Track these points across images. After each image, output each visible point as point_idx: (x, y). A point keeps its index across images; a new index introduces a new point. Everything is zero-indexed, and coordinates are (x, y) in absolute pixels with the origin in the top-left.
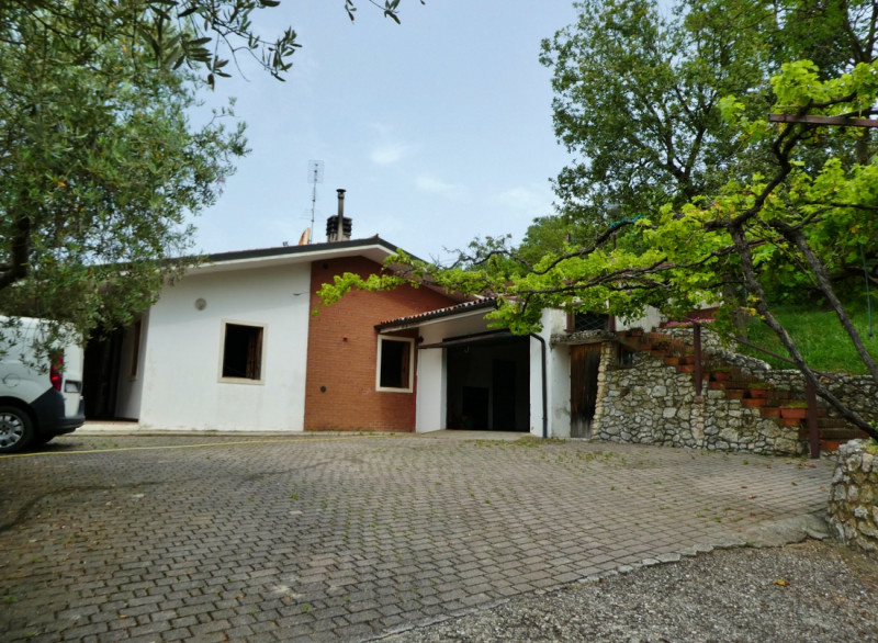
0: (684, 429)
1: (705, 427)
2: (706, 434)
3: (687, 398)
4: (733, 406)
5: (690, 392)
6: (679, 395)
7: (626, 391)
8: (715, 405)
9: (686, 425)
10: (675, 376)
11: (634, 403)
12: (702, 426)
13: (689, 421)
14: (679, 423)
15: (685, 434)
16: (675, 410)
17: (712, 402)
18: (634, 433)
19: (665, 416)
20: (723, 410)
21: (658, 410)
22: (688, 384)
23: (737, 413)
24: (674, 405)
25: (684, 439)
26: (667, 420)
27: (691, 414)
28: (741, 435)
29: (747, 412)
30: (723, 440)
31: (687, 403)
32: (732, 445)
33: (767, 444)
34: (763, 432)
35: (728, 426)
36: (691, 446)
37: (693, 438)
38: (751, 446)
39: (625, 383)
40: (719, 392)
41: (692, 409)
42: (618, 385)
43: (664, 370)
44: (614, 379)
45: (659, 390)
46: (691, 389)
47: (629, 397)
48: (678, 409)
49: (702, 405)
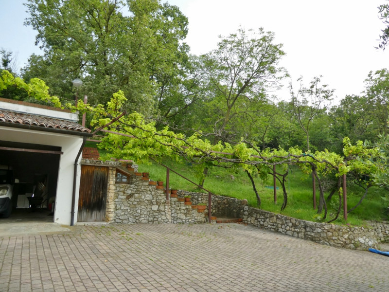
0: (163, 215)
1: (172, 214)
2: (172, 217)
3: (162, 201)
4: (182, 205)
5: (164, 198)
6: (159, 199)
7: (130, 196)
8: (175, 204)
9: (163, 213)
10: (156, 191)
11: (135, 203)
12: (170, 213)
13: (164, 211)
14: (160, 212)
15: (164, 217)
16: (157, 206)
17: (173, 203)
18: (137, 218)
19: (153, 209)
20: (178, 206)
21: (149, 206)
22: (163, 194)
23: (184, 208)
24: (157, 204)
25: (163, 220)
26: (154, 211)
27: (165, 208)
28: (186, 216)
29: (187, 207)
30: (180, 219)
31: (163, 203)
32: (183, 221)
33: (195, 219)
34: (194, 215)
35: (181, 213)
36: (166, 223)
37: (167, 219)
38: (190, 220)
39: (129, 192)
40: (176, 199)
41: (165, 206)
42: (124, 193)
43: (150, 187)
44: (122, 189)
45: (148, 197)
46: (164, 197)
47: (132, 199)
48: (159, 206)
49: (169, 204)
